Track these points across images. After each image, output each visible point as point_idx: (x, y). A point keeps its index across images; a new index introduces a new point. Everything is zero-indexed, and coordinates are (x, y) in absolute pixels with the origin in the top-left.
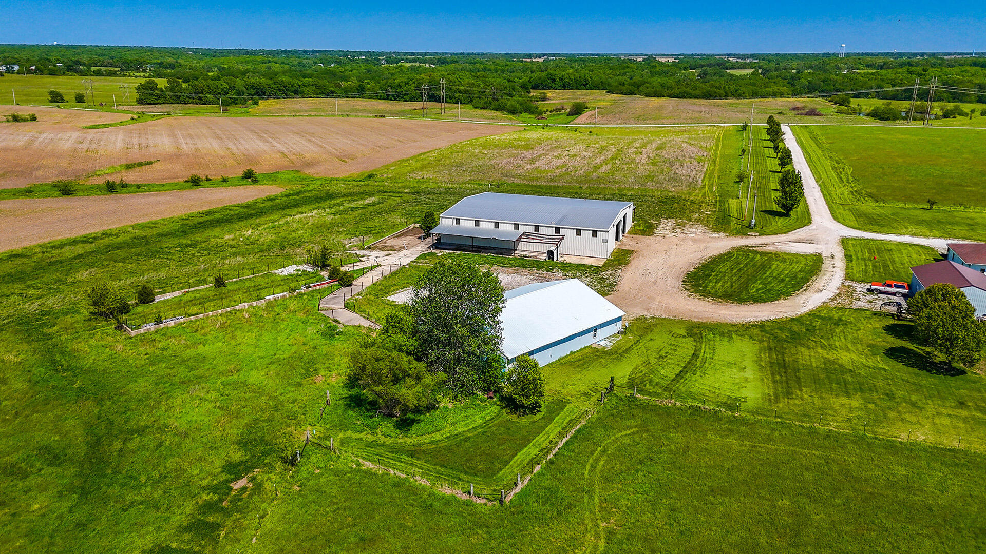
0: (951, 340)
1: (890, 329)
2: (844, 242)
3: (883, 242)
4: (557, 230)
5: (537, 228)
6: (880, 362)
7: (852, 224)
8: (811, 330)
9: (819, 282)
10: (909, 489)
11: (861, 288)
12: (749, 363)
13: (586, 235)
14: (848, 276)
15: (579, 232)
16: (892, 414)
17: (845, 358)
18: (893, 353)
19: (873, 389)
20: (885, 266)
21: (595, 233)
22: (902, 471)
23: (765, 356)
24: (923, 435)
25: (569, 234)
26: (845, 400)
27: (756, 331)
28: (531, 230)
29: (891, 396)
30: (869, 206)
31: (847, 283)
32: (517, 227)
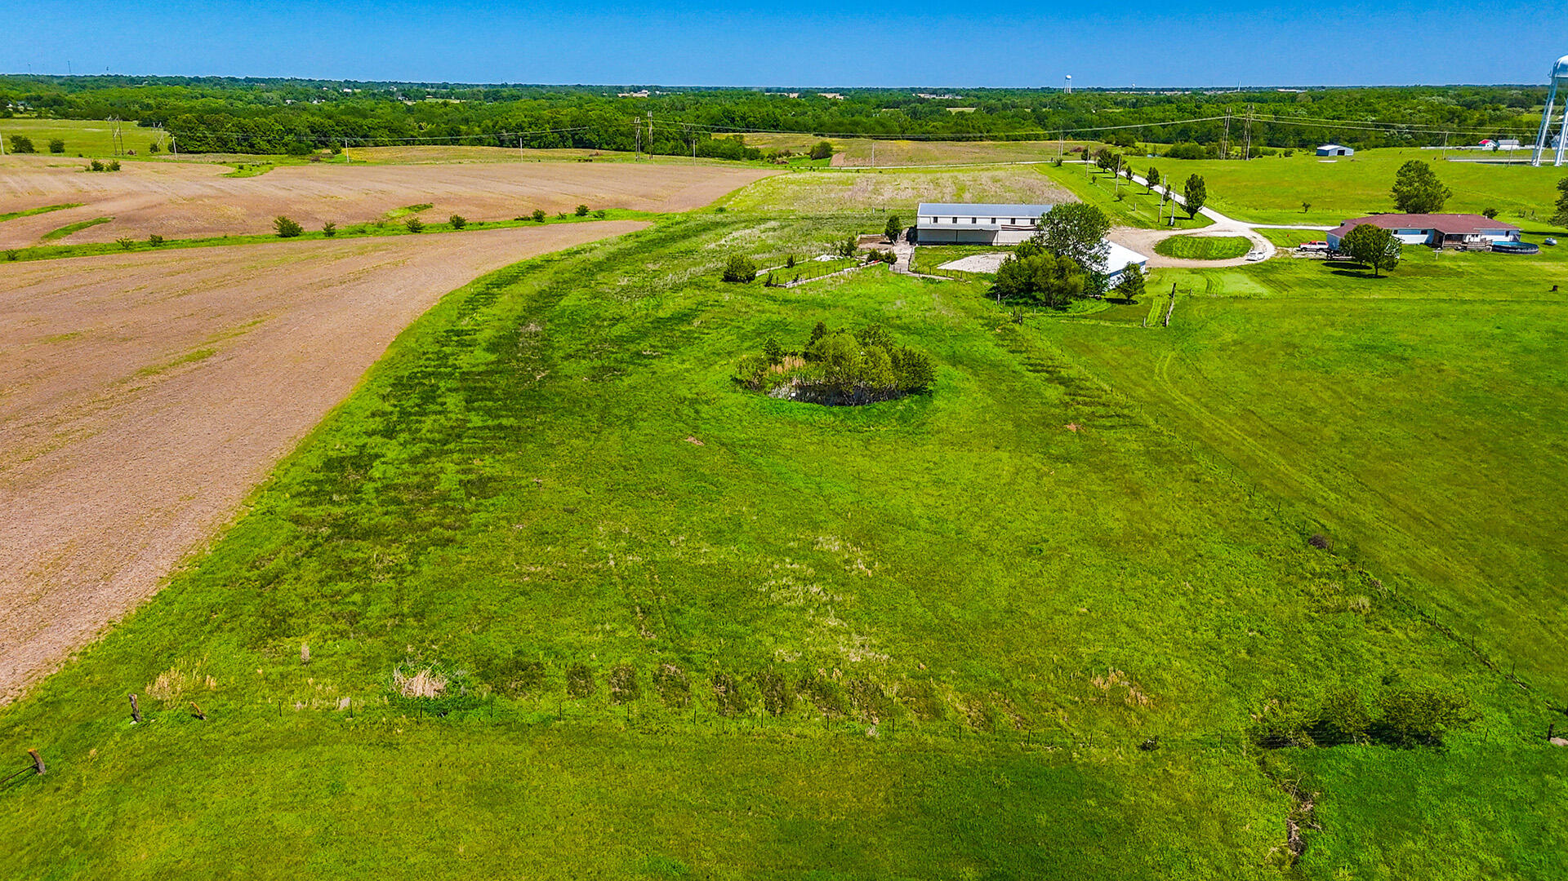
1: (1326, 265)
4: (1032, 221)
5: (1013, 221)
6: (1332, 276)
8: (1275, 267)
9: (1258, 249)
11: (1290, 249)
12: (1247, 281)
14: (1276, 245)
16: (1354, 292)
18: (1335, 273)
19: (1336, 285)
20: (1300, 240)
22: (1373, 306)
23: (1254, 278)
24: (1376, 297)
26: (1321, 290)
27: (1238, 270)
28: (1009, 222)
29: (1348, 287)
31: (1278, 248)
32: (994, 220)
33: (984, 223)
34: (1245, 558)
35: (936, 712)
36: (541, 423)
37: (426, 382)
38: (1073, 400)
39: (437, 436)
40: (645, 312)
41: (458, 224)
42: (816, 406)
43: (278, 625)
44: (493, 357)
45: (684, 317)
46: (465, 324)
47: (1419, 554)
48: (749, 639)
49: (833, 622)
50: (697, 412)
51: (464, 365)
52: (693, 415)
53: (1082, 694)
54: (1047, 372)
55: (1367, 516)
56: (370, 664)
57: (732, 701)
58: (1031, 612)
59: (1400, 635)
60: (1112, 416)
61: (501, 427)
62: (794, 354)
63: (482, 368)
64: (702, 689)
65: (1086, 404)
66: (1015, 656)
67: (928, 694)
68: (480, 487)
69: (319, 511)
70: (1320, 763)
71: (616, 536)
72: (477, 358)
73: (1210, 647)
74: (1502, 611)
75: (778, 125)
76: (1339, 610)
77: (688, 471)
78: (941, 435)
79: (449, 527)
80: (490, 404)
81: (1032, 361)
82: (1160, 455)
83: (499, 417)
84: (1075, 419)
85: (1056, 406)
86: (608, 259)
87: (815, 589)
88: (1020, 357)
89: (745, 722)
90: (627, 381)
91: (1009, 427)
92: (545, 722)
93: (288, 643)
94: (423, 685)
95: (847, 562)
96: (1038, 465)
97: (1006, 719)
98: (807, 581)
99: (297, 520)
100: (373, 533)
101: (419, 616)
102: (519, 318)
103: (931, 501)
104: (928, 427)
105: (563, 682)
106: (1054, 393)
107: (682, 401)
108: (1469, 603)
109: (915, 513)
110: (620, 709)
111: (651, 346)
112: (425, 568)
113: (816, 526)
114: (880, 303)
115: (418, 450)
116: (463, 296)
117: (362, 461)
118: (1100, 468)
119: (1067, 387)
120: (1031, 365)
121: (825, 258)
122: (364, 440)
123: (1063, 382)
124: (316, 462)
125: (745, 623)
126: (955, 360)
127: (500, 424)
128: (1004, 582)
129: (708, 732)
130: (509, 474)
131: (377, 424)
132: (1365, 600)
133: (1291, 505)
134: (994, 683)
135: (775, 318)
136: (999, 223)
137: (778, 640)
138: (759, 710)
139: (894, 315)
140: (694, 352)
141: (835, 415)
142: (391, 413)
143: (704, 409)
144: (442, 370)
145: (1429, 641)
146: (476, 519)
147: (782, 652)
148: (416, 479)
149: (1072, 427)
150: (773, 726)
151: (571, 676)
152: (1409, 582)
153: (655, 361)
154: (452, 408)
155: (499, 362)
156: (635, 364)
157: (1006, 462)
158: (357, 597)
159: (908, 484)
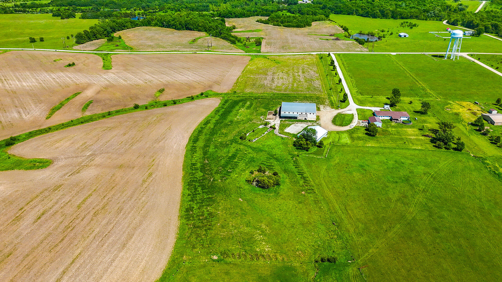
0: (373, 132)
1: (366, 130)
2: (357, 109)
3: (364, 109)
4: (306, 113)
5: (302, 113)
6: (365, 135)
7: (357, 104)
8: (354, 131)
9: (354, 121)
10: (368, 151)
11: (361, 121)
12: (347, 137)
13: (312, 114)
14: (359, 119)
15: (310, 114)
16: (366, 143)
17: (360, 135)
18: (366, 134)
19: (364, 140)
20: (364, 116)
21: (313, 114)
22: (368, 149)
23: (349, 136)
24: (370, 145)
25: (308, 114)
26: (360, 141)
27: (347, 132)
28: (301, 114)
29: (366, 140)
30: (360, 97)
31: (359, 120)
32: (298, 113)
33: (295, 114)
34: (323, 227)
35: (277, 259)
36: (216, 196)
37: (193, 183)
38: (304, 184)
39: (200, 201)
40: (226, 154)
41: (175, 103)
42: (260, 189)
43: (194, 247)
44: (202, 174)
45: (234, 156)
46: (194, 162)
47: (347, 226)
48: (253, 247)
49: (264, 243)
50: (240, 191)
51: (198, 177)
52: (240, 192)
53: (295, 255)
54: (302, 175)
55: (343, 217)
56: (207, 254)
57: (252, 259)
58: (291, 240)
59: (338, 243)
60: (310, 189)
61: (209, 198)
62: (256, 170)
63: (201, 178)
64: (249, 256)
65: (306, 186)
66: (287, 249)
67: (276, 256)
68: (210, 214)
69: (190, 222)
70: (321, 265)
71: (233, 226)
72: (199, 174)
73: (313, 246)
74: (353, 238)
75: (245, 15)
76: (332, 238)
77: (242, 209)
78: (281, 196)
79: (209, 225)
80: (206, 190)
81: (299, 171)
82: (316, 202)
83: (208, 194)
84: (304, 190)
85: (301, 186)
86: (214, 126)
87: (261, 236)
88: (297, 169)
89: (254, 262)
90: (228, 181)
91: (293, 193)
92: (230, 262)
93: (196, 250)
94: (215, 257)
95: (266, 230)
96: (296, 204)
97: (285, 259)
98: (260, 235)
99: (187, 224)
100: (198, 227)
101: (211, 244)
102: (203, 157)
103: (278, 215)
104: (279, 194)
105: (231, 256)
106: (301, 182)
107: (238, 187)
108: (350, 237)
109: (276, 217)
110: (239, 260)
111: (230, 168)
112: (209, 235)
113: (261, 222)
114: (272, 148)
115: (198, 205)
116: (189, 148)
117: (191, 209)
118: (306, 205)
119: (304, 180)
120: (299, 172)
121: (261, 127)
122: (189, 203)
123: (304, 178)
124: (185, 210)
125: (252, 244)
126: (285, 171)
127: (209, 197)
128: (288, 233)
129: (249, 263)
130: (214, 211)
131: (189, 198)
132: (336, 236)
133: (333, 214)
134: (284, 253)
135: (252, 156)
136: (299, 114)
137: (257, 247)
138: (255, 260)
139: (274, 154)
140: (237, 170)
141: (264, 192)
142: (191, 194)
143: (241, 189)
144: (195, 179)
145: (342, 244)
146: (213, 223)
147: (258, 250)
148: (201, 213)
149: (303, 193)
150: (257, 263)
151: (232, 254)
152: (344, 232)
153: (231, 174)
154: (200, 192)
155: (204, 176)
156: (228, 175)
157: (291, 203)
158: (201, 241)
159: (275, 211)
